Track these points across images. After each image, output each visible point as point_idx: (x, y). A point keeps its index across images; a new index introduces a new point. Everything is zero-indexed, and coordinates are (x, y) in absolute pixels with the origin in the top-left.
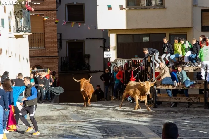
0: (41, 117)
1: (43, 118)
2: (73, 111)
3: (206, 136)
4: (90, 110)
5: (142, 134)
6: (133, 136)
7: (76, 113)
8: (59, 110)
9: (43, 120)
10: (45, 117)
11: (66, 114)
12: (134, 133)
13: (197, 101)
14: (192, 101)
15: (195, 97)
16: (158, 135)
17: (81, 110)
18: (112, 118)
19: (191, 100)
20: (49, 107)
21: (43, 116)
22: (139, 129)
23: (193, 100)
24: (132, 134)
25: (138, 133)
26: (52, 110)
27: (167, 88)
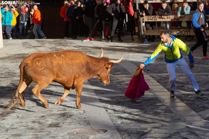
0: (15, 55)
1: (17, 56)
2: (51, 48)
3: (198, 72)
4: (70, 46)
5: (128, 71)
6: (118, 74)
7: (54, 50)
8: (34, 47)
9: (17, 59)
10: (19, 55)
11: (43, 51)
12: (119, 71)
13: (187, 34)
14: (182, 35)
15: (185, 30)
16: (145, 72)
17: (59, 47)
18: (95, 55)
19: (181, 33)
20: (23, 44)
21: (17, 55)
22: (125, 66)
23: (184, 33)
24: (117, 72)
25: (124, 70)
26: (28, 48)
27: (155, 20)
